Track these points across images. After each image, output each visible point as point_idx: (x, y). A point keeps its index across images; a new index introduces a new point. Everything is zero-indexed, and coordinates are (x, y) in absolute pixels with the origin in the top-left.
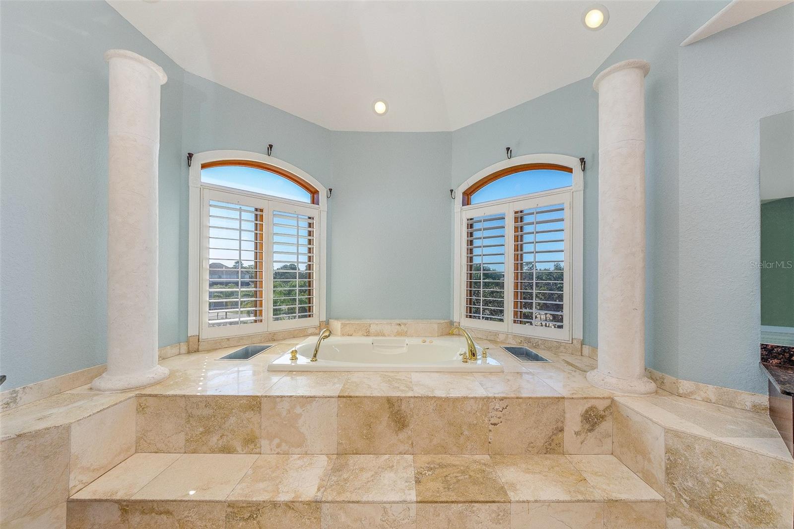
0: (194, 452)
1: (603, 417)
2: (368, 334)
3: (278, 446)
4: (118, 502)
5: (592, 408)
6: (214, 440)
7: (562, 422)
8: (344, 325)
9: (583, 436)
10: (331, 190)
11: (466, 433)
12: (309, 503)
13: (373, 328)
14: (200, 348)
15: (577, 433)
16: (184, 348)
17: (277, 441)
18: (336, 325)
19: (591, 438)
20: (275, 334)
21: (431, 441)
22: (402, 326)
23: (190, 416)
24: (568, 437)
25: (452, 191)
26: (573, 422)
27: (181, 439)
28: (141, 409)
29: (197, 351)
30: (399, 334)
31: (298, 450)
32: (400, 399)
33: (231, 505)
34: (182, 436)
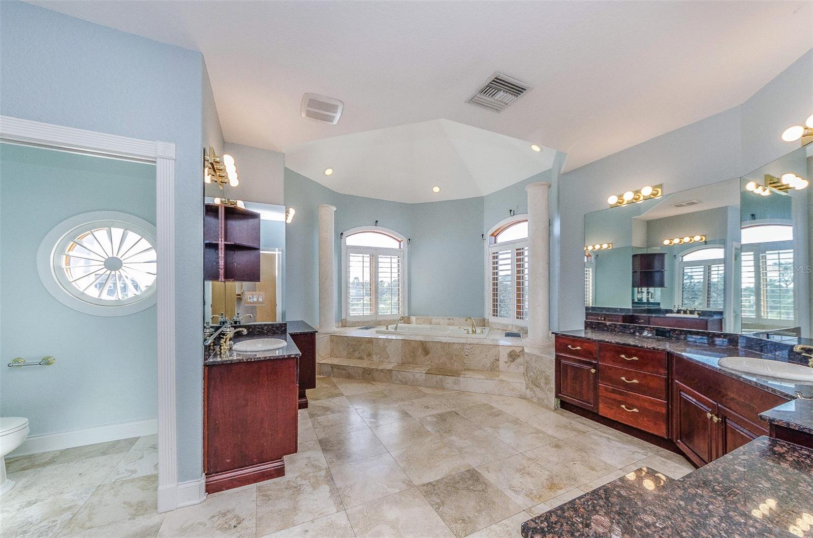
0: (350, 358)
1: (519, 356)
2: (431, 323)
3: (379, 358)
4: (330, 364)
5: (513, 351)
6: (356, 354)
7: (499, 357)
8: (417, 319)
9: (509, 363)
10: (409, 239)
11: (454, 358)
12: (388, 370)
13: (434, 321)
14: (347, 325)
15: (506, 362)
16: (340, 325)
17: (379, 356)
18: (413, 318)
19: (513, 365)
20: (380, 321)
21: (439, 361)
22: (451, 320)
23: (348, 344)
24: (501, 364)
25: (483, 235)
26: (504, 357)
27: (345, 353)
28: (332, 341)
29: (345, 326)
30: (449, 324)
31: (386, 360)
32: (426, 342)
33: (364, 369)
34: (346, 352)
